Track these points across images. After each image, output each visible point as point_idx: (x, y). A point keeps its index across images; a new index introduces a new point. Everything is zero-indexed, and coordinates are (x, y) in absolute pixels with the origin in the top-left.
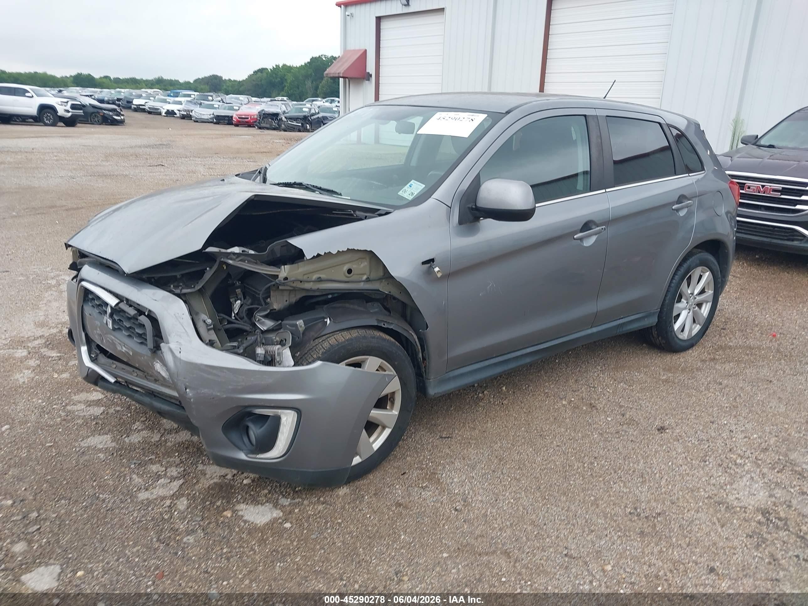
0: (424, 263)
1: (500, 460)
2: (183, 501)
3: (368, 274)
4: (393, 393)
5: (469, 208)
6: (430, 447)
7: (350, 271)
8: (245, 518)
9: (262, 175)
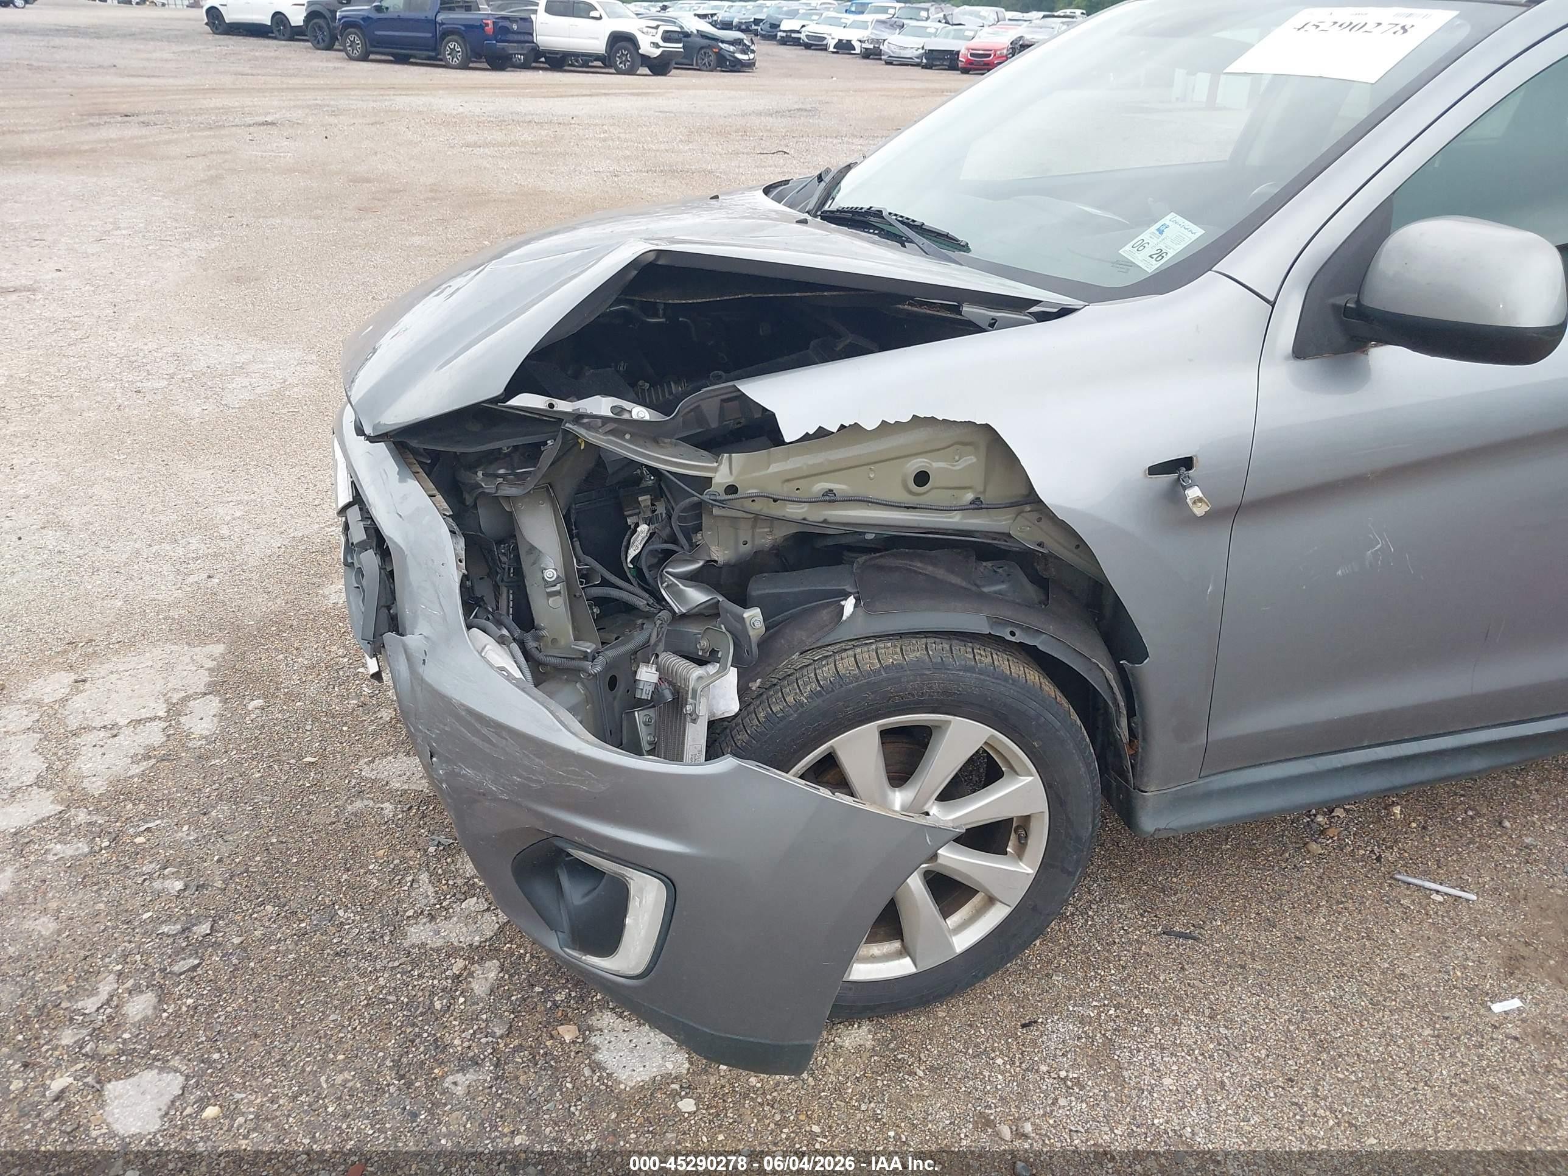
0: (1154, 470)
1: (1321, 1046)
2: (490, 970)
3: (980, 488)
4: (1027, 819)
5: (1336, 308)
6: (1126, 956)
7: (922, 478)
8: (598, 1057)
9: (823, 184)
